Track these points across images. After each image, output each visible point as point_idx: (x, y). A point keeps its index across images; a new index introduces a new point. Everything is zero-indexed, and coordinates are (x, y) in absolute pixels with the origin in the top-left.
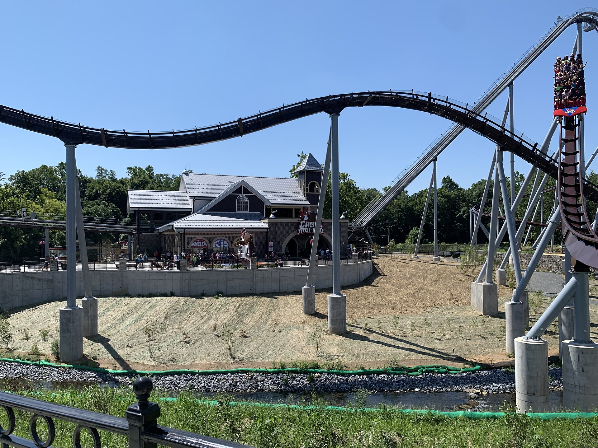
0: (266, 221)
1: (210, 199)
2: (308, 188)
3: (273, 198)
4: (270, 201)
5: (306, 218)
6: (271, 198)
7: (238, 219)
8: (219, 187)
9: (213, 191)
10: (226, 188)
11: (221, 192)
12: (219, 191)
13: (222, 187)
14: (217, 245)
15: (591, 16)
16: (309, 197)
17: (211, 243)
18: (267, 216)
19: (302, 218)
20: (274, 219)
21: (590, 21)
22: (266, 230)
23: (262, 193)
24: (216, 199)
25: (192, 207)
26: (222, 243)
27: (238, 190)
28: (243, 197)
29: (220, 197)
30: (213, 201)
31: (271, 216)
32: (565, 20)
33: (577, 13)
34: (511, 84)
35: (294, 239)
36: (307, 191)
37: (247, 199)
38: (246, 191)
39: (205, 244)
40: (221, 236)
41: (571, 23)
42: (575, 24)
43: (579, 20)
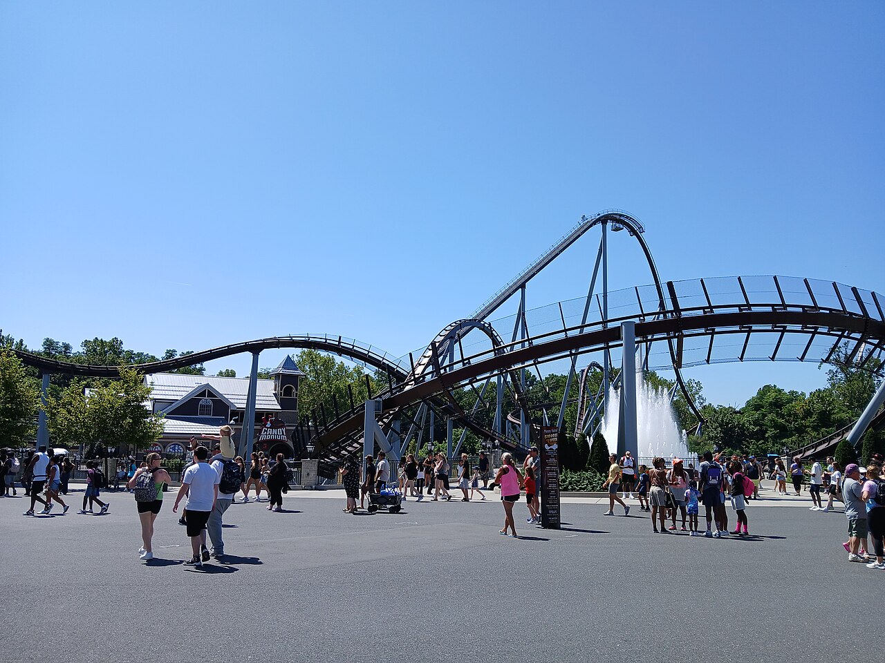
1: (171, 402)
2: (282, 392)
3: (238, 401)
4: (236, 405)
5: (269, 425)
6: (235, 401)
7: (197, 424)
8: (182, 389)
9: (175, 393)
10: (190, 390)
11: (185, 394)
12: (181, 393)
13: (185, 389)
14: (171, 450)
15: (618, 217)
16: (281, 402)
17: (164, 447)
19: (265, 426)
21: (617, 221)
23: (226, 396)
24: (178, 402)
25: (151, 409)
26: (177, 448)
27: (203, 394)
28: (205, 400)
29: (182, 400)
30: (173, 405)
32: (588, 220)
33: (599, 214)
34: (523, 286)
36: (281, 395)
37: (211, 403)
38: (211, 394)
39: (159, 449)
40: (176, 441)
41: (594, 223)
42: (599, 225)
43: (604, 220)
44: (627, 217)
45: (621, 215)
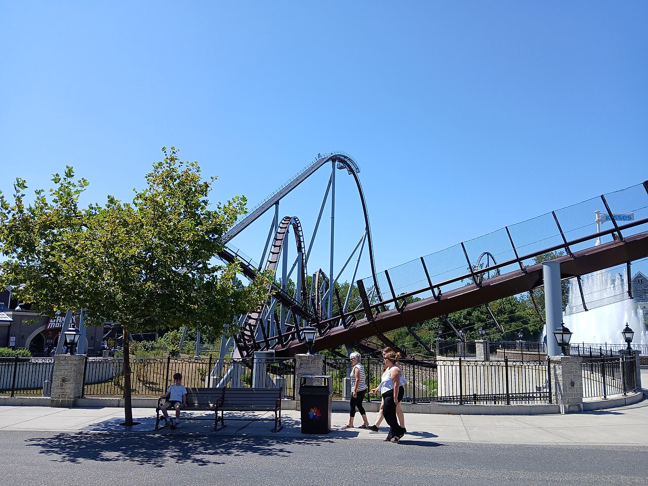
0: (11, 313)
15: (342, 158)
18: (13, 308)
20: (20, 311)
21: (342, 161)
22: (9, 323)
31: (18, 308)
32: (323, 157)
33: (332, 154)
34: (277, 203)
35: (41, 334)
41: (327, 161)
42: (330, 163)
43: (334, 159)
44: (349, 159)
45: (345, 157)
